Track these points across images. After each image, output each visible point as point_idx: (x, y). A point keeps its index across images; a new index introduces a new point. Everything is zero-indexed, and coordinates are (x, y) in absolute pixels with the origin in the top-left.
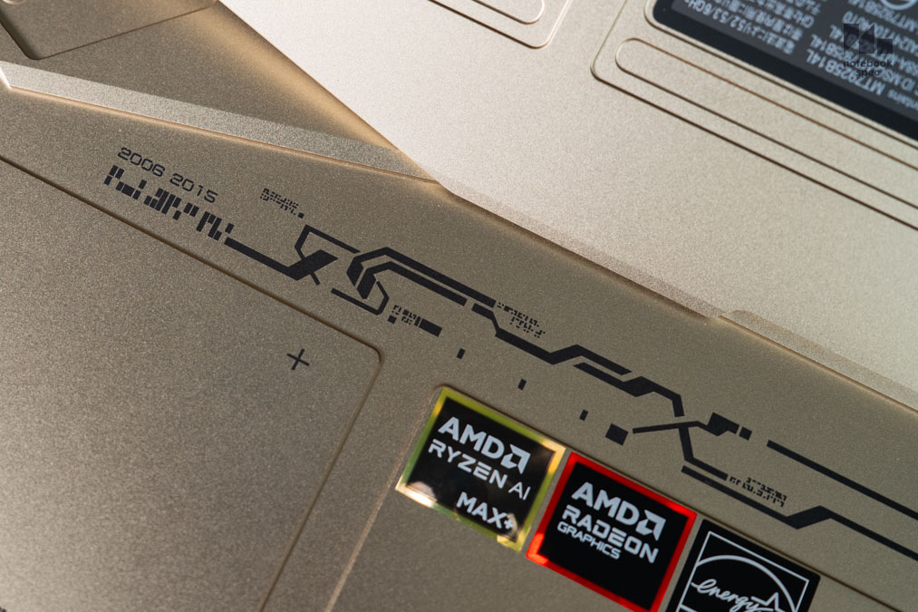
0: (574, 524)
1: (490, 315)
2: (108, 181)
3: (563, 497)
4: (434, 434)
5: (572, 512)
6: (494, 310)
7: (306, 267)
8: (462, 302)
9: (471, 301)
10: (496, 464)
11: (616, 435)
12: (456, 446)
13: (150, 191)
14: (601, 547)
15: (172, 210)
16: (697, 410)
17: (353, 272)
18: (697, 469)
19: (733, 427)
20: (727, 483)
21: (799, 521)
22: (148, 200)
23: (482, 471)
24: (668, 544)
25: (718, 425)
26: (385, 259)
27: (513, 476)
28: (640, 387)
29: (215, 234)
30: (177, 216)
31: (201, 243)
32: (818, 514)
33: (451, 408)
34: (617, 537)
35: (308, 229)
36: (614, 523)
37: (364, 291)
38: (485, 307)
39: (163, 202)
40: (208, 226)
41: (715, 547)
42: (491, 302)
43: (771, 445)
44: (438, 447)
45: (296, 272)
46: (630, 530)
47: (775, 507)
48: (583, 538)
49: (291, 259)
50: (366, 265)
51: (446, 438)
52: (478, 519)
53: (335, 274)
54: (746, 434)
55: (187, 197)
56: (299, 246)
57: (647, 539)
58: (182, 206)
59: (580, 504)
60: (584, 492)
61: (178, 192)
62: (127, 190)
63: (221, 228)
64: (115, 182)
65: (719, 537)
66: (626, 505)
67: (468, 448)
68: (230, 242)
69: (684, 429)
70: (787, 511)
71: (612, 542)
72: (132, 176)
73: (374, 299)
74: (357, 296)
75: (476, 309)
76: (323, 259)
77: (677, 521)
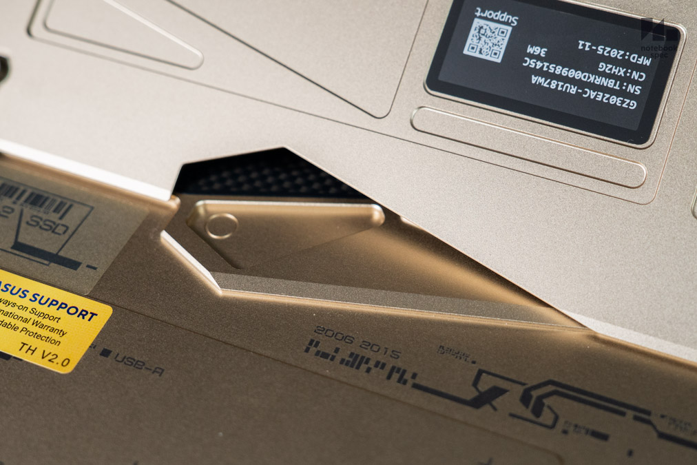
1: (649, 422)
2: (307, 350)
6: (653, 418)
7: (482, 400)
8: (623, 414)
9: (630, 414)
13: (344, 354)
15: (364, 367)
17: (525, 399)
22: (342, 361)
26: (550, 388)
29: (402, 381)
30: (368, 370)
31: (392, 388)
35: (480, 372)
37: (537, 411)
38: (643, 416)
39: (356, 361)
40: (396, 376)
42: (649, 413)
45: (477, 403)
49: (470, 394)
50: (535, 394)
53: (510, 401)
55: (374, 357)
56: (475, 384)
58: (371, 364)
61: (367, 353)
62: (325, 355)
63: (407, 376)
64: (313, 349)
68: (416, 386)
72: (327, 346)
73: (547, 417)
74: (532, 417)
75: (636, 418)
76: (497, 392)
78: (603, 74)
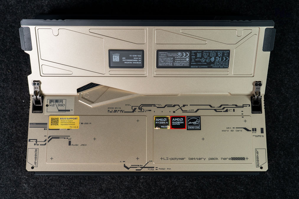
0: (174, 123)
1: (155, 106)
2: (108, 112)
3: (172, 121)
4: (156, 121)
5: (173, 122)
6: (156, 105)
7: (134, 111)
8: (152, 106)
9: (153, 106)
10: (163, 121)
11: (174, 112)
12: (158, 121)
13: (113, 111)
14: (178, 124)
15: (117, 112)
16: (181, 105)
17: (139, 109)
18: (186, 111)
19: (185, 105)
20: (187, 111)
21: (196, 112)
22: (114, 112)
23: (162, 123)
24: (184, 121)
25: (184, 106)
26: (142, 106)
27: (166, 121)
28: (174, 106)
29: (123, 112)
30: (118, 112)
31: (122, 114)
32: (198, 110)
33: (156, 118)
34: (179, 122)
35: (132, 106)
36: (178, 121)
37: (141, 110)
38: (154, 105)
39: (115, 111)
40: (121, 112)
41: (189, 118)
42: (155, 105)
43: (190, 105)
44: (157, 122)
45: (133, 112)
46: (180, 121)
47: (193, 111)
48: (175, 124)
49: (132, 111)
50: (140, 107)
51: (157, 121)
52: (164, 128)
53: (137, 110)
54: (187, 105)
55: (118, 110)
56: (132, 109)
57: (182, 121)
58: (118, 111)
59: (174, 121)
60: (173, 119)
61: (116, 109)
62: (111, 112)
63: (123, 111)
64: (109, 112)
65: (189, 117)
66: (178, 119)
67: (160, 121)
68: (125, 112)
69: (181, 108)
70: (195, 111)
71: (178, 123)
72: (111, 110)
73: (143, 110)
74: (141, 111)
75: (154, 106)
76: (135, 109)
77: (184, 118)
78: (135, 59)
